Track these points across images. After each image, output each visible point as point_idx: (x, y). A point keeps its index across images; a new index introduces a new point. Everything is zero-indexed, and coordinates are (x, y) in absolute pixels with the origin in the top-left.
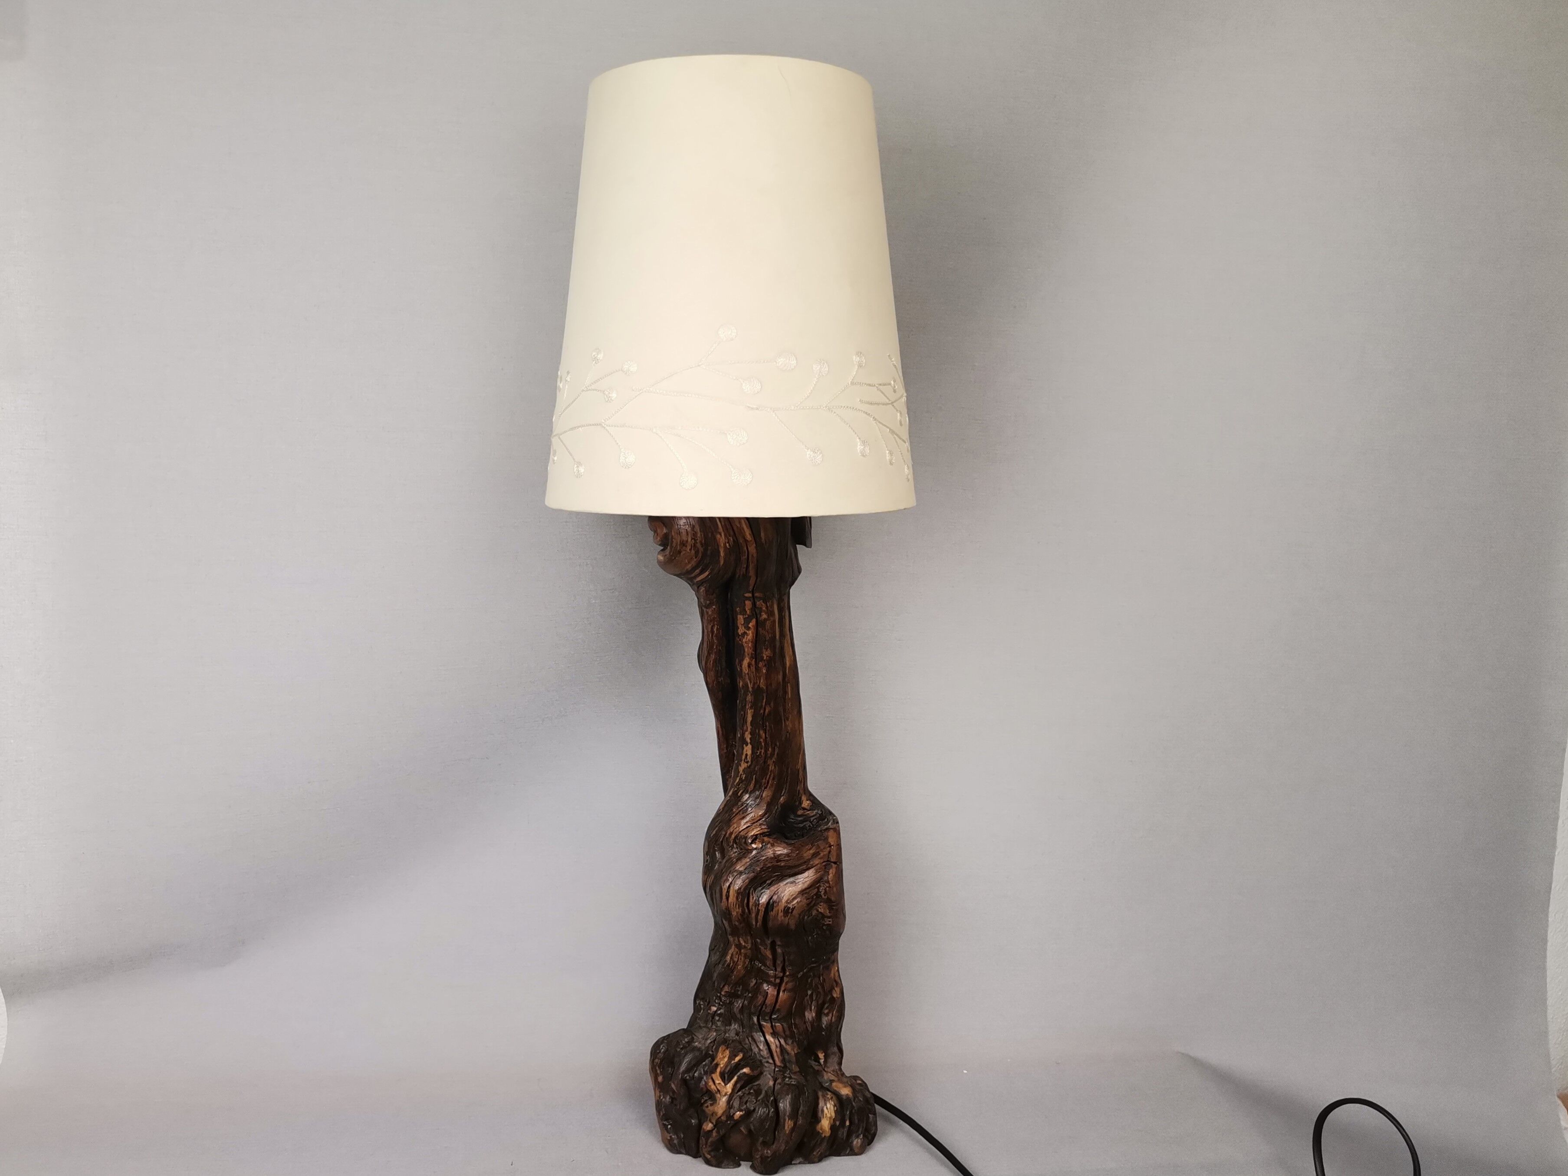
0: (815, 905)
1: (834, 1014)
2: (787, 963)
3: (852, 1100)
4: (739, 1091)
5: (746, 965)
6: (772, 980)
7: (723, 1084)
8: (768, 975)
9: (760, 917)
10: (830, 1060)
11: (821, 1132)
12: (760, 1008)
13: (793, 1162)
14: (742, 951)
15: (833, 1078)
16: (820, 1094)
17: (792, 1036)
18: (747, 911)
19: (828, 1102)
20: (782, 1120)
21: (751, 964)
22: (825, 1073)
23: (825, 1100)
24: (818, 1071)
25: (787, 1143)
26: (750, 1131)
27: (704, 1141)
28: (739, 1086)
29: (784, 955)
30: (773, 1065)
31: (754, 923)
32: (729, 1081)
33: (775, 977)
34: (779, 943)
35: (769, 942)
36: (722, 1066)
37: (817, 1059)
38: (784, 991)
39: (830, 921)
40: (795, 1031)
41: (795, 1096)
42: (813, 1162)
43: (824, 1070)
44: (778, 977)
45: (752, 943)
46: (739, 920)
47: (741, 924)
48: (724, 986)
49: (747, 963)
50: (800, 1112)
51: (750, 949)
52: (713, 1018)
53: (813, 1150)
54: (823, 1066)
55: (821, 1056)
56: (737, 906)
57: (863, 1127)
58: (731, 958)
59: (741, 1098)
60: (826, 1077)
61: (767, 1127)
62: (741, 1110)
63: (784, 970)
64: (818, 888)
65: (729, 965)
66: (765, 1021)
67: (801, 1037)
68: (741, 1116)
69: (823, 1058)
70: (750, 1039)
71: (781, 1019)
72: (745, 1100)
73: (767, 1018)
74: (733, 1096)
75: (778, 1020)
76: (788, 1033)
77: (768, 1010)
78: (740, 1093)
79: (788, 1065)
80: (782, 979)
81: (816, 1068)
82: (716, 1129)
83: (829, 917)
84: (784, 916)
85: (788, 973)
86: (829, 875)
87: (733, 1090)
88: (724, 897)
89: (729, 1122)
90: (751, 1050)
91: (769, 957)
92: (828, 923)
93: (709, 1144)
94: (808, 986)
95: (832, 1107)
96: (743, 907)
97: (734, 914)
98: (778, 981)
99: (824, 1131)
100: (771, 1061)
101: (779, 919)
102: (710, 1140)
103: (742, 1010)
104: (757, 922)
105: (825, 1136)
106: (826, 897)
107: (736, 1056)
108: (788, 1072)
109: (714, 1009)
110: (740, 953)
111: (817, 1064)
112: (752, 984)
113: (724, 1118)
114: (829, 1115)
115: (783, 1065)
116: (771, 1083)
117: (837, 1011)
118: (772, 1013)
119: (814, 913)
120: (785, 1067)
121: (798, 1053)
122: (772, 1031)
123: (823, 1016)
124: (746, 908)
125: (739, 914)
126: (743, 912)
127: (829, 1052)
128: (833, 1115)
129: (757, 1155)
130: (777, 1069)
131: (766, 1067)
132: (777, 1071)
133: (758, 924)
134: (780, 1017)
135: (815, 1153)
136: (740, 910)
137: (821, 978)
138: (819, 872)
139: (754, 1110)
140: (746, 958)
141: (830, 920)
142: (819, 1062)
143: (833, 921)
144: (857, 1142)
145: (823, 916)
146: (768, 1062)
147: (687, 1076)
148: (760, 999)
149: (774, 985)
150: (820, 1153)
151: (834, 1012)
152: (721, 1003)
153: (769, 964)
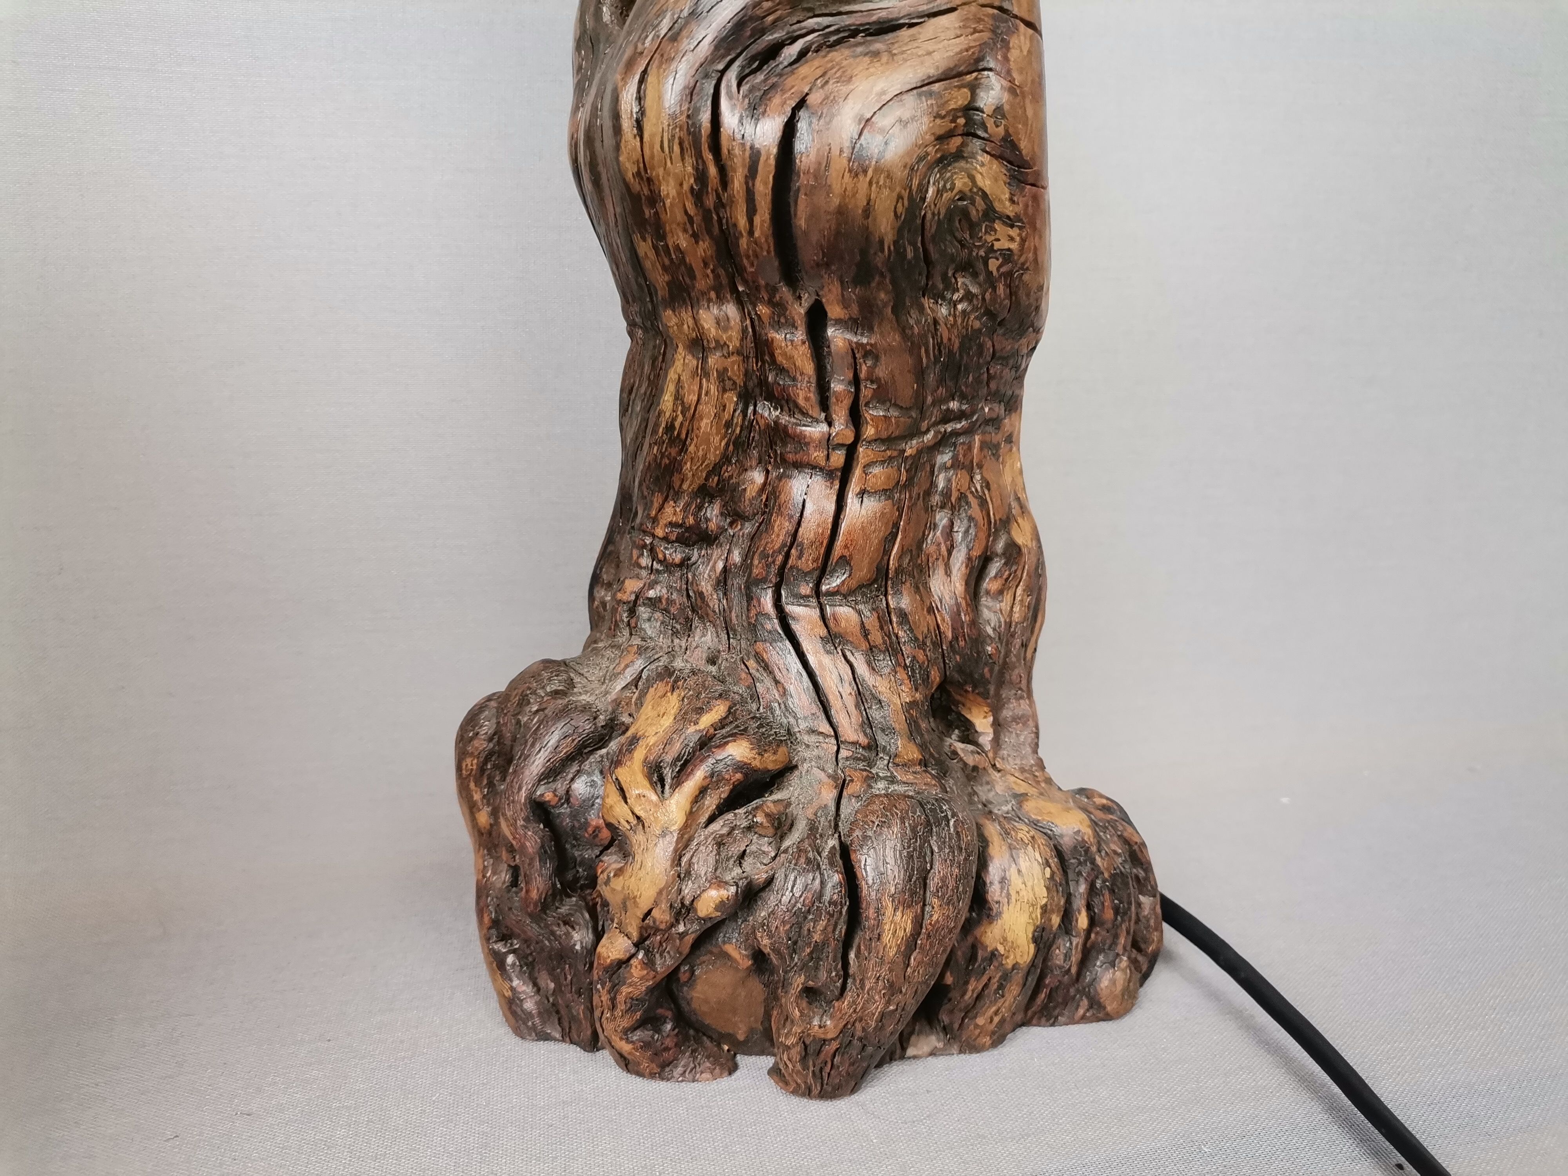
0: (959, 155)
1: (1018, 598)
2: (867, 391)
3: (1094, 849)
4: (711, 820)
5: (726, 416)
6: (817, 455)
7: (654, 797)
8: (801, 442)
9: (764, 187)
10: (1008, 739)
11: (1001, 949)
12: (780, 558)
13: (910, 1052)
14: (711, 361)
15: (1023, 788)
16: (992, 830)
17: (893, 649)
18: (713, 170)
19: (1022, 855)
20: (871, 913)
21: (744, 413)
22: (996, 775)
23: (1011, 848)
24: (975, 768)
25: (893, 989)
26: (759, 958)
27: (605, 998)
28: (711, 803)
29: (855, 358)
30: (834, 741)
31: (742, 222)
32: (679, 780)
33: (828, 443)
34: (834, 311)
35: (799, 310)
36: (652, 740)
37: (969, 735)
38: (862, 494)
39: (1012, 239)
40: (901, 634)
41: (914, 830)
42: (971, 1047)
43: (994, 766)
44: (840, 446)
45: (744, 331)
46: (690, 219)
47: (695, 236)
48: (661, 508)
49: (730, 407)
50: (933, 882)
51: (739, 352)
52: (632, 612)
53: (970, 1011)
54: (990, 755)
55: (982, 723)
56: (676, 148)
57: (1128, 932)
58: (678, 397)
59: (720, 844)
60: (999, 788)
61: (817, 937)
62: (721, 883)
63: (855, 417)
64: (974, 88)
65: (670, 427)
66: (801, 599)
67: (921, 656)
68: (721, 905)
69: (991, 731)
70: (752, 663)
71: (852, 592)
72: (735, 850)
73: (806, 589)
74: (690, 840)
75: (845, 594)
76: (877, 637)
77: (807, 562)
78: (715, 826)
79: (882, 740)
80: (851, 451)
81: (971, 760)
82: (641, 955)
83: (1010, 222)
84: (850, 171)
85: (869, 431)
86: (1008, 49)
87: (691, 815)
88: (627, 125)
89: (681, 928)
90: (755, 697)
91: (802, 374)
92: (1003, 244)
93: (621, 1007)
94: (936, 499)
95: (1037, 869)
96: (699, 156)
97: (669, 190)
98: (838, 458)
99: (1014, 947)
100: (825, 728)
101: (837, 188)
102: (625, 990)
103: (723, 581)
104: (751, 211)
105: (1015, 966)
106: (1001, 130)
107: (700, 711)
108: (881, 764)
109: (632, 586)
110: (706, 374)
111: (971, 747)
112: (751, 491)
113: (662, 915)
114: (1026, 895)
115: (863, 740)
116: (829, 796)
117: (1029, 590)
118: (823, 571)
119: (960, 182)
120: (873, 746)
121: (913, 704)
122: (823, 632)
123: (984, 600)
124: (709, 156)
125: (686, 187)
126: (701, 176)
127: (1006, 713)
128: (1042, 893)
129: (787, 1036)
130: (844, 753)
131: (808, 746)
132: (847, 759)
133: (757, 220)
134: (854, 584)
135: (980, 1021)
136: (689, 169)
137: (978, 477)
138: (975, 31)
139: (770, 881)
140: (724, 390)
141: (1014, 232)
142: (975, 743)
143: (1023, 241)
144: (1113, 982)
145: (990, 214)
146: (812, 731)
147: (546, 793)
148: (781, 528)
149: (829, 474)
150: (996, 1019)
151: (1019, 591)
152: (656, 566)
153: (807, 399)
